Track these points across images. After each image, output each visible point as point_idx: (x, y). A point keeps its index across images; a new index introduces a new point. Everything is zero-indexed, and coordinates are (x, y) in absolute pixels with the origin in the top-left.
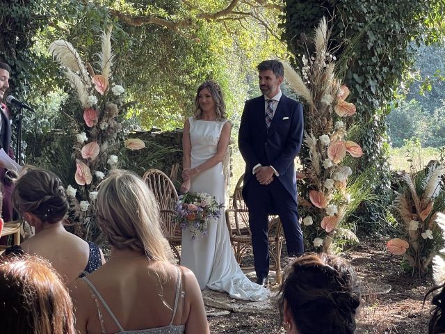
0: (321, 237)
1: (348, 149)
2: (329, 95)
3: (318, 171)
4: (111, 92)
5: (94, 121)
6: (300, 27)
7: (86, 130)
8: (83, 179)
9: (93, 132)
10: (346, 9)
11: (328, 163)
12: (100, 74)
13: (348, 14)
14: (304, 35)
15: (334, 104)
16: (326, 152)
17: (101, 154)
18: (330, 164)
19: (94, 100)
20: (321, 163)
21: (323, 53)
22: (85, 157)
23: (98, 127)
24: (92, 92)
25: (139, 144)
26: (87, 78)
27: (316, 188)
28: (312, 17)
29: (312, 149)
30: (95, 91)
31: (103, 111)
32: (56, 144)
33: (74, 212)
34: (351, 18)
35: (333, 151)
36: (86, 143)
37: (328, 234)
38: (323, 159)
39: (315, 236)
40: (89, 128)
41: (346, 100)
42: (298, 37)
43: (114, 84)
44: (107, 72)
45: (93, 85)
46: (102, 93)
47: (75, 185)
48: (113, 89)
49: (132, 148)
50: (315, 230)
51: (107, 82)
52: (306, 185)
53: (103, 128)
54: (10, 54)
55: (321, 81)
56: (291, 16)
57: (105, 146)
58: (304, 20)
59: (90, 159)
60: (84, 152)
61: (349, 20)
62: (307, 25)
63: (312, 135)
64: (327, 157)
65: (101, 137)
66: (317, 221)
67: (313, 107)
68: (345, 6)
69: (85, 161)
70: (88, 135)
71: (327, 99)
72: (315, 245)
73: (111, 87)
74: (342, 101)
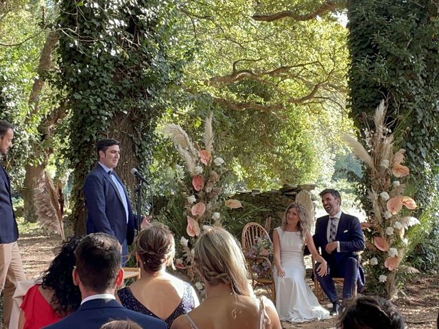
0: (384, 274)
1: (404, 202)
2: (387, 161)
3: (381, 221)
4: (213, 163)
5: (201, 186)
6: (363, 107)
7: (195, 193)
8: (193, 232)
9: (200, 195)
10: (398, 92)
11: (388, 215)
12: (205, 149)
13: (401, 96)
14: (364, 114)
15: (391, 168)
16: (386, 206)
17: (206, 212)
18: (390, 216)
19: (200, 169)
20: (382, 215)
21: (381, 128)
22: (194, 214)
23: (204, 191)
24: (199, 164)
25: (237, 204)
26: (194, 153)
27: (378, 235)
28: (372, 99)
29: (375, 203)
30: (201, 163)
31: (207, 177)
32: (171, 204)
33: (186, 257)
34: (403, 99)
35: (391, 205)
36: (195, 203)
37: (390, 271)
38: (384, 211)
39: (380, 273)
40: (197, 192)
41: (401, 164)
42: (361, 116)
43: (215, 156)
44: (210, 148)
45: (199, 158)
46: (206, 164)
47: (187, 237)
48: (215, 161)
49: (232, 207)
50: (380, 269)
51: (210, 155)
52: (371, 232)
53: (208, 191)
54: (137, 136)
55: (380, 149)
56: (356, 99)
57: (210, 205)
58: (366, 102)
59: (198, 215)
60: (193, 210)
61: (401, 101)
62: (368, 106)
63: (374, 192)
64: (387, 210)
65: (207, 198)
66: (381, 262)
67: (374, 170)
68: (397, 90)
69: (195, 218)
70: (196, 197)
71: (385, 164)
72: (380, 281)
73: (214, 159)
74: (397, 164)
